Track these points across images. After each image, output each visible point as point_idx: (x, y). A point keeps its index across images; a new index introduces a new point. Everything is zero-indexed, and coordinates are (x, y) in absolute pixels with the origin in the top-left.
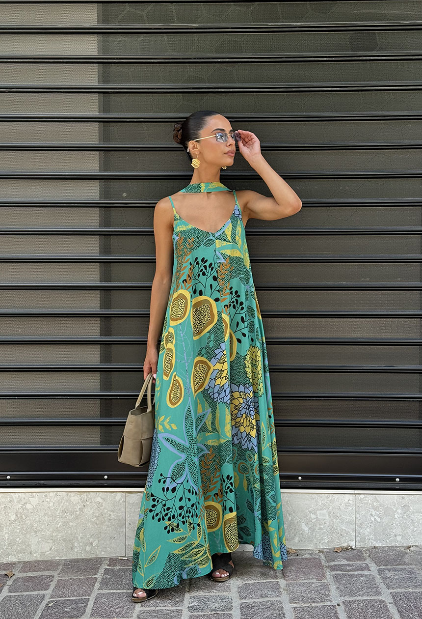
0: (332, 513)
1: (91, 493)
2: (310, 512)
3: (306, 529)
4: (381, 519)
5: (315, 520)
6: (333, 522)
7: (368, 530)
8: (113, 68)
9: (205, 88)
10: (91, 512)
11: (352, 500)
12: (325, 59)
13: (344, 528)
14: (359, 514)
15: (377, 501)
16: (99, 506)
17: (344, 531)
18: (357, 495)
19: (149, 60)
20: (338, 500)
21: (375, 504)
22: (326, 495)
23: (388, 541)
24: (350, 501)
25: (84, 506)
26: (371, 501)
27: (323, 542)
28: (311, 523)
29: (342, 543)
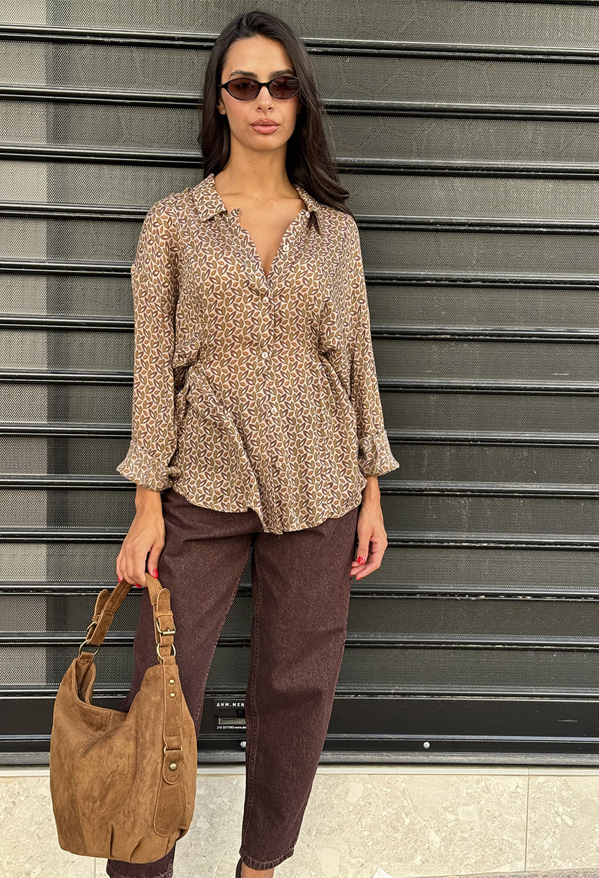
0: (485, 811)
1: (27, 778)
2: (445, 809)
3: (435, 839)
4: (574, 819)
5: (453, 823)
6: (487, 826)
7: (550, 840)
10: (28, 814)
11: (522, 786)
13: (505, 837)
14: (535, 812)
15: (568, 788)
16: (43, 804)
17: (505, 843)
18: (533, 779)
20: (496, 787)
21: (564, 793)
22: (476, 777)
23: (584, 859)
24: (518, 790)
25: (14, 803)
26: (557, 788)
27: (467, 863)
28: (445, 828)
29: (500, 866)
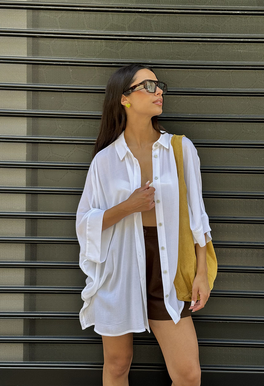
8: (42, 14)
9: (127, 36)
12: (238, 12)
19: (75, 8)
